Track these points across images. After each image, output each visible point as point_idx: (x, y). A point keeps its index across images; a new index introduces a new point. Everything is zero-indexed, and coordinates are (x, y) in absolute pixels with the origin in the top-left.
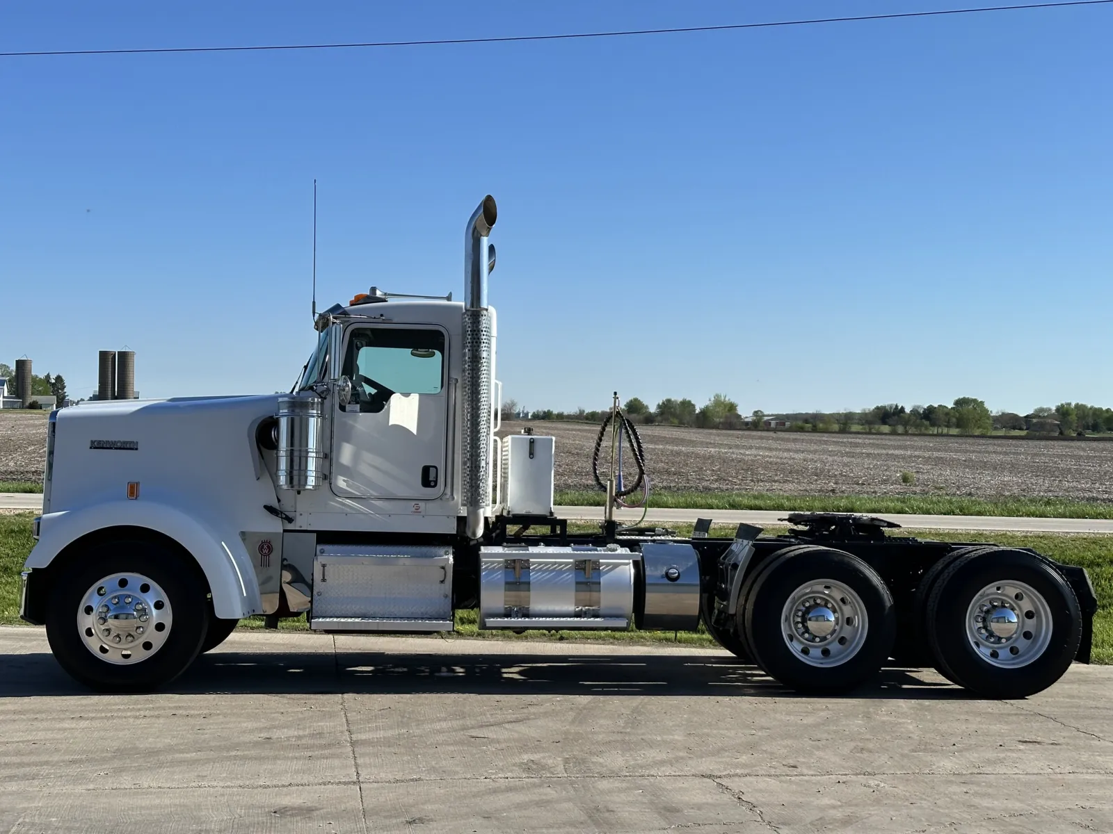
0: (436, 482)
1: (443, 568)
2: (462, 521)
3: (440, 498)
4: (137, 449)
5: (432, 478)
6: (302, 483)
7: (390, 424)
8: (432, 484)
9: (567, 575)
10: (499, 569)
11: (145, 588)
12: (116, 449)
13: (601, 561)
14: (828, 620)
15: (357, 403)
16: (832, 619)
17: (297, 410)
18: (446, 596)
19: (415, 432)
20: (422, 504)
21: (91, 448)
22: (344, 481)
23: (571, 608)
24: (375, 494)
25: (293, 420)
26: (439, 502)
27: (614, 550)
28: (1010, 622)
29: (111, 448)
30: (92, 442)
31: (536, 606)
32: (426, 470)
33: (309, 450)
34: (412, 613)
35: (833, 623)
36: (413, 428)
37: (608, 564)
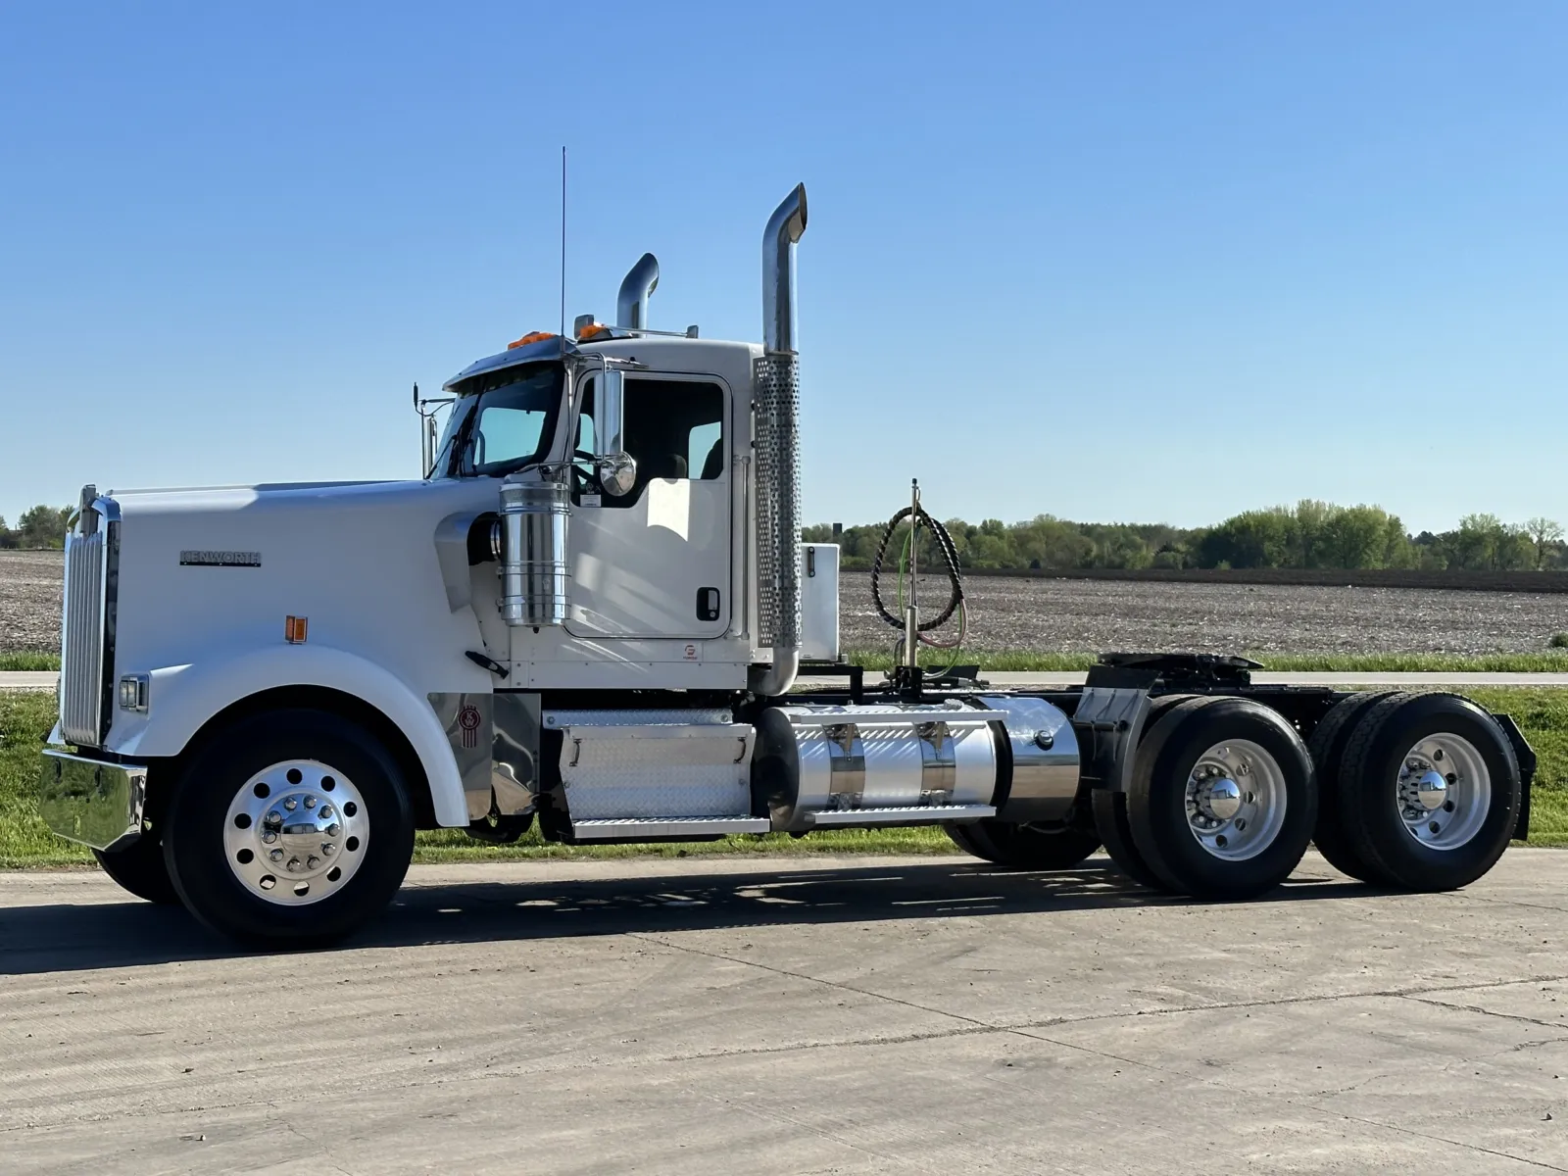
0: (717, 612)
1: (742, 740)
2: (757, 671)
3: (724, 636)
4: (259, 565)
5: (712, 605)
6: (548, 614)
7: (649, 525)
8: (713, 615)
9: (911, 746)
10: (820, 739)
11: (328, 784)
12: (225, 564)
13: (948, 723)
14: (1231, 797)
15: (597, 493)
16: (1237, 794)
17: (537, 503)
18: (741, 782)
19: (684, 535)
20: (697, 646)
21: (182, 563)
22: (583, 611)
23: (915, 793)
24: (631, 632)
25: (530, 518)
26: (722, 642)
27: (959, 708)
28: (1436, 789)
29: (217, 564)
30: (184, 554)
31: (870, 793)
32: (703, 595)
33: (556, 564)
34: (698, 809)
35: (1237, 802)
36: (682, 530)
37: (960, 728)
